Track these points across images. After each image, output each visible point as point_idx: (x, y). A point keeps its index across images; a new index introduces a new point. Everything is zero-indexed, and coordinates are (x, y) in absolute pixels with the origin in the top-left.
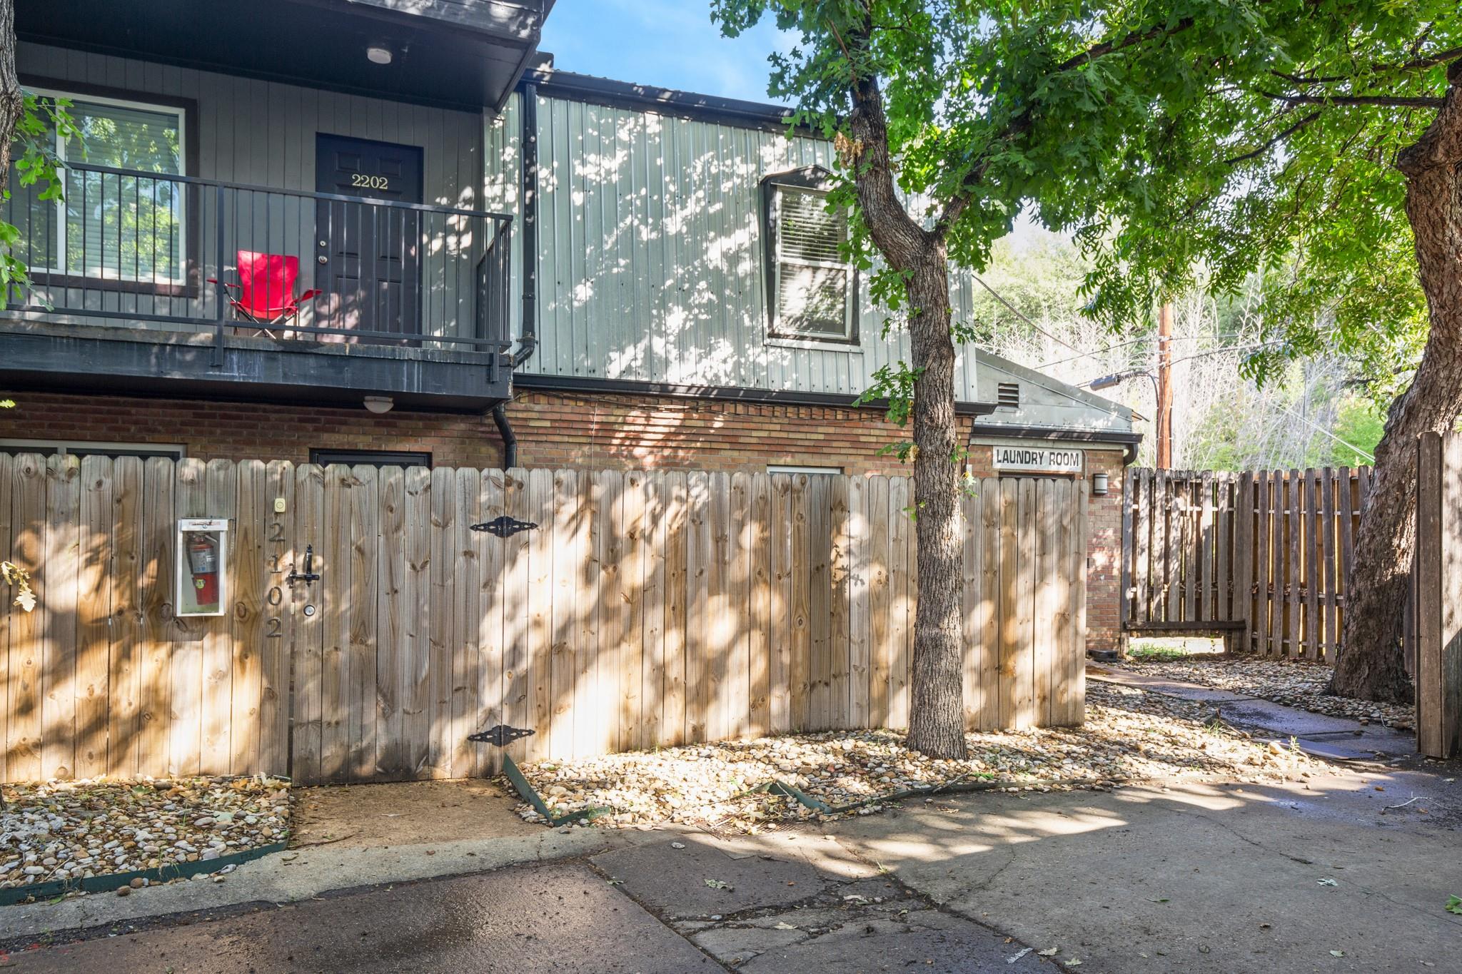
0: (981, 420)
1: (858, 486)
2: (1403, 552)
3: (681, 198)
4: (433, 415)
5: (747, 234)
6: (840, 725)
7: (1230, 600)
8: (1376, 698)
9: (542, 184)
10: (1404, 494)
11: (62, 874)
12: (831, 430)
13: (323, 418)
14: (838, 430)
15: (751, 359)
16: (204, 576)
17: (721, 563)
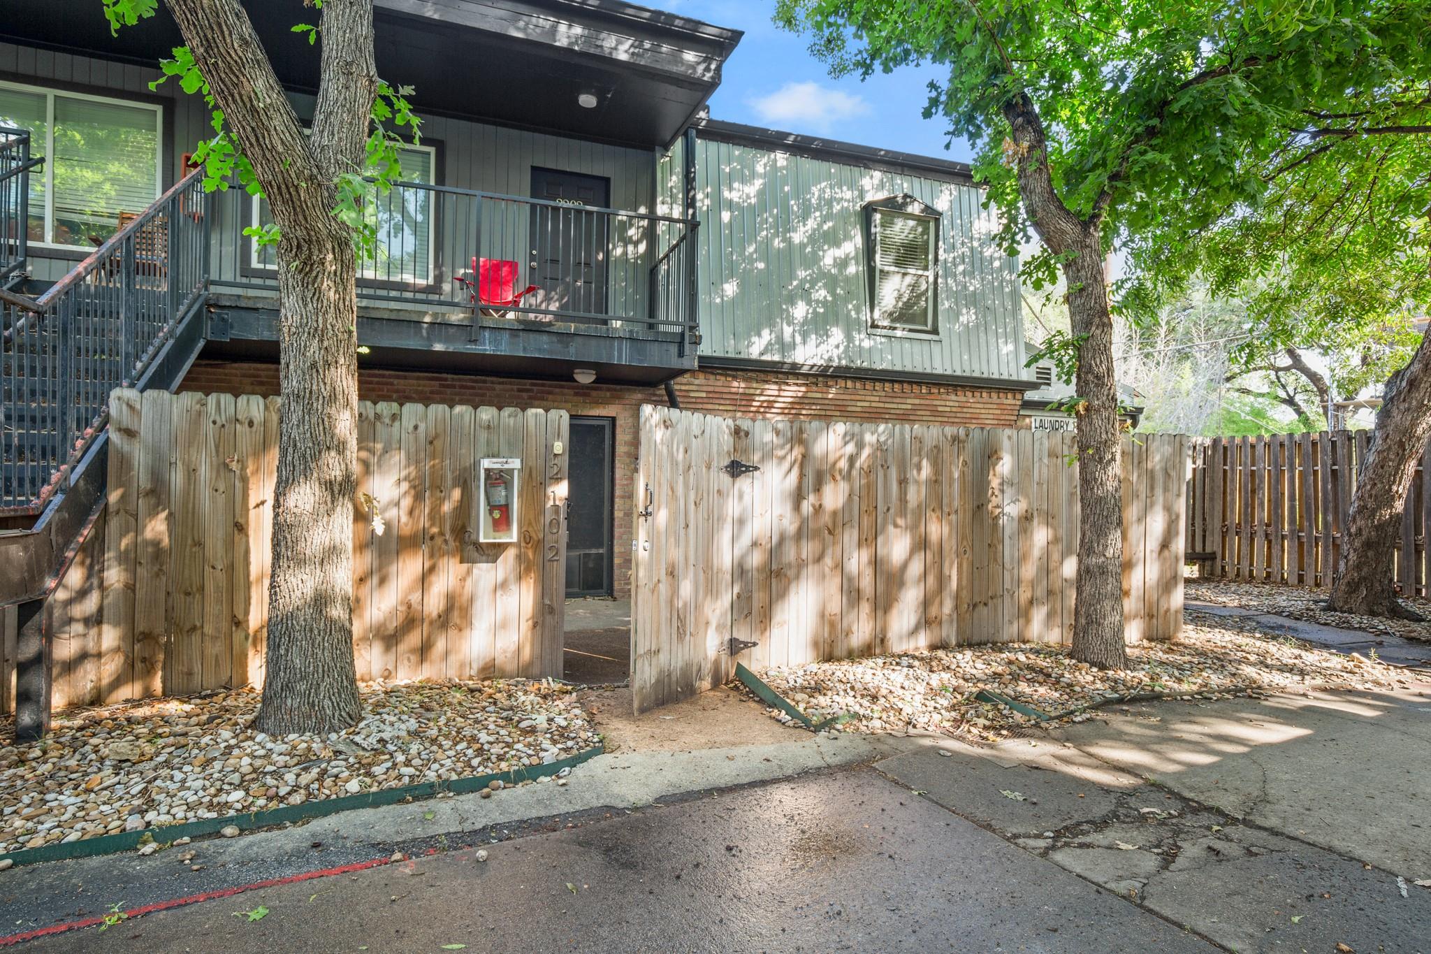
0: (1031, 395)
1: (1009, 438)
2: (1400, 496)
3: (804, 218)
4: (618, 387)
5: (853, 244)
6: (996, 639)
7: (1204, 537)
8: (1373, 614)
9: (698, 204)
10: (1404, 450)
11: (431, 776)
12: (917, 401)
13: (535, 388)
14: (922, 402)
15: (857, 343)
16: (499, 507)
17: (903, 500)
